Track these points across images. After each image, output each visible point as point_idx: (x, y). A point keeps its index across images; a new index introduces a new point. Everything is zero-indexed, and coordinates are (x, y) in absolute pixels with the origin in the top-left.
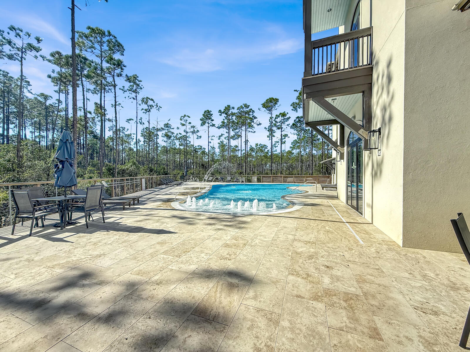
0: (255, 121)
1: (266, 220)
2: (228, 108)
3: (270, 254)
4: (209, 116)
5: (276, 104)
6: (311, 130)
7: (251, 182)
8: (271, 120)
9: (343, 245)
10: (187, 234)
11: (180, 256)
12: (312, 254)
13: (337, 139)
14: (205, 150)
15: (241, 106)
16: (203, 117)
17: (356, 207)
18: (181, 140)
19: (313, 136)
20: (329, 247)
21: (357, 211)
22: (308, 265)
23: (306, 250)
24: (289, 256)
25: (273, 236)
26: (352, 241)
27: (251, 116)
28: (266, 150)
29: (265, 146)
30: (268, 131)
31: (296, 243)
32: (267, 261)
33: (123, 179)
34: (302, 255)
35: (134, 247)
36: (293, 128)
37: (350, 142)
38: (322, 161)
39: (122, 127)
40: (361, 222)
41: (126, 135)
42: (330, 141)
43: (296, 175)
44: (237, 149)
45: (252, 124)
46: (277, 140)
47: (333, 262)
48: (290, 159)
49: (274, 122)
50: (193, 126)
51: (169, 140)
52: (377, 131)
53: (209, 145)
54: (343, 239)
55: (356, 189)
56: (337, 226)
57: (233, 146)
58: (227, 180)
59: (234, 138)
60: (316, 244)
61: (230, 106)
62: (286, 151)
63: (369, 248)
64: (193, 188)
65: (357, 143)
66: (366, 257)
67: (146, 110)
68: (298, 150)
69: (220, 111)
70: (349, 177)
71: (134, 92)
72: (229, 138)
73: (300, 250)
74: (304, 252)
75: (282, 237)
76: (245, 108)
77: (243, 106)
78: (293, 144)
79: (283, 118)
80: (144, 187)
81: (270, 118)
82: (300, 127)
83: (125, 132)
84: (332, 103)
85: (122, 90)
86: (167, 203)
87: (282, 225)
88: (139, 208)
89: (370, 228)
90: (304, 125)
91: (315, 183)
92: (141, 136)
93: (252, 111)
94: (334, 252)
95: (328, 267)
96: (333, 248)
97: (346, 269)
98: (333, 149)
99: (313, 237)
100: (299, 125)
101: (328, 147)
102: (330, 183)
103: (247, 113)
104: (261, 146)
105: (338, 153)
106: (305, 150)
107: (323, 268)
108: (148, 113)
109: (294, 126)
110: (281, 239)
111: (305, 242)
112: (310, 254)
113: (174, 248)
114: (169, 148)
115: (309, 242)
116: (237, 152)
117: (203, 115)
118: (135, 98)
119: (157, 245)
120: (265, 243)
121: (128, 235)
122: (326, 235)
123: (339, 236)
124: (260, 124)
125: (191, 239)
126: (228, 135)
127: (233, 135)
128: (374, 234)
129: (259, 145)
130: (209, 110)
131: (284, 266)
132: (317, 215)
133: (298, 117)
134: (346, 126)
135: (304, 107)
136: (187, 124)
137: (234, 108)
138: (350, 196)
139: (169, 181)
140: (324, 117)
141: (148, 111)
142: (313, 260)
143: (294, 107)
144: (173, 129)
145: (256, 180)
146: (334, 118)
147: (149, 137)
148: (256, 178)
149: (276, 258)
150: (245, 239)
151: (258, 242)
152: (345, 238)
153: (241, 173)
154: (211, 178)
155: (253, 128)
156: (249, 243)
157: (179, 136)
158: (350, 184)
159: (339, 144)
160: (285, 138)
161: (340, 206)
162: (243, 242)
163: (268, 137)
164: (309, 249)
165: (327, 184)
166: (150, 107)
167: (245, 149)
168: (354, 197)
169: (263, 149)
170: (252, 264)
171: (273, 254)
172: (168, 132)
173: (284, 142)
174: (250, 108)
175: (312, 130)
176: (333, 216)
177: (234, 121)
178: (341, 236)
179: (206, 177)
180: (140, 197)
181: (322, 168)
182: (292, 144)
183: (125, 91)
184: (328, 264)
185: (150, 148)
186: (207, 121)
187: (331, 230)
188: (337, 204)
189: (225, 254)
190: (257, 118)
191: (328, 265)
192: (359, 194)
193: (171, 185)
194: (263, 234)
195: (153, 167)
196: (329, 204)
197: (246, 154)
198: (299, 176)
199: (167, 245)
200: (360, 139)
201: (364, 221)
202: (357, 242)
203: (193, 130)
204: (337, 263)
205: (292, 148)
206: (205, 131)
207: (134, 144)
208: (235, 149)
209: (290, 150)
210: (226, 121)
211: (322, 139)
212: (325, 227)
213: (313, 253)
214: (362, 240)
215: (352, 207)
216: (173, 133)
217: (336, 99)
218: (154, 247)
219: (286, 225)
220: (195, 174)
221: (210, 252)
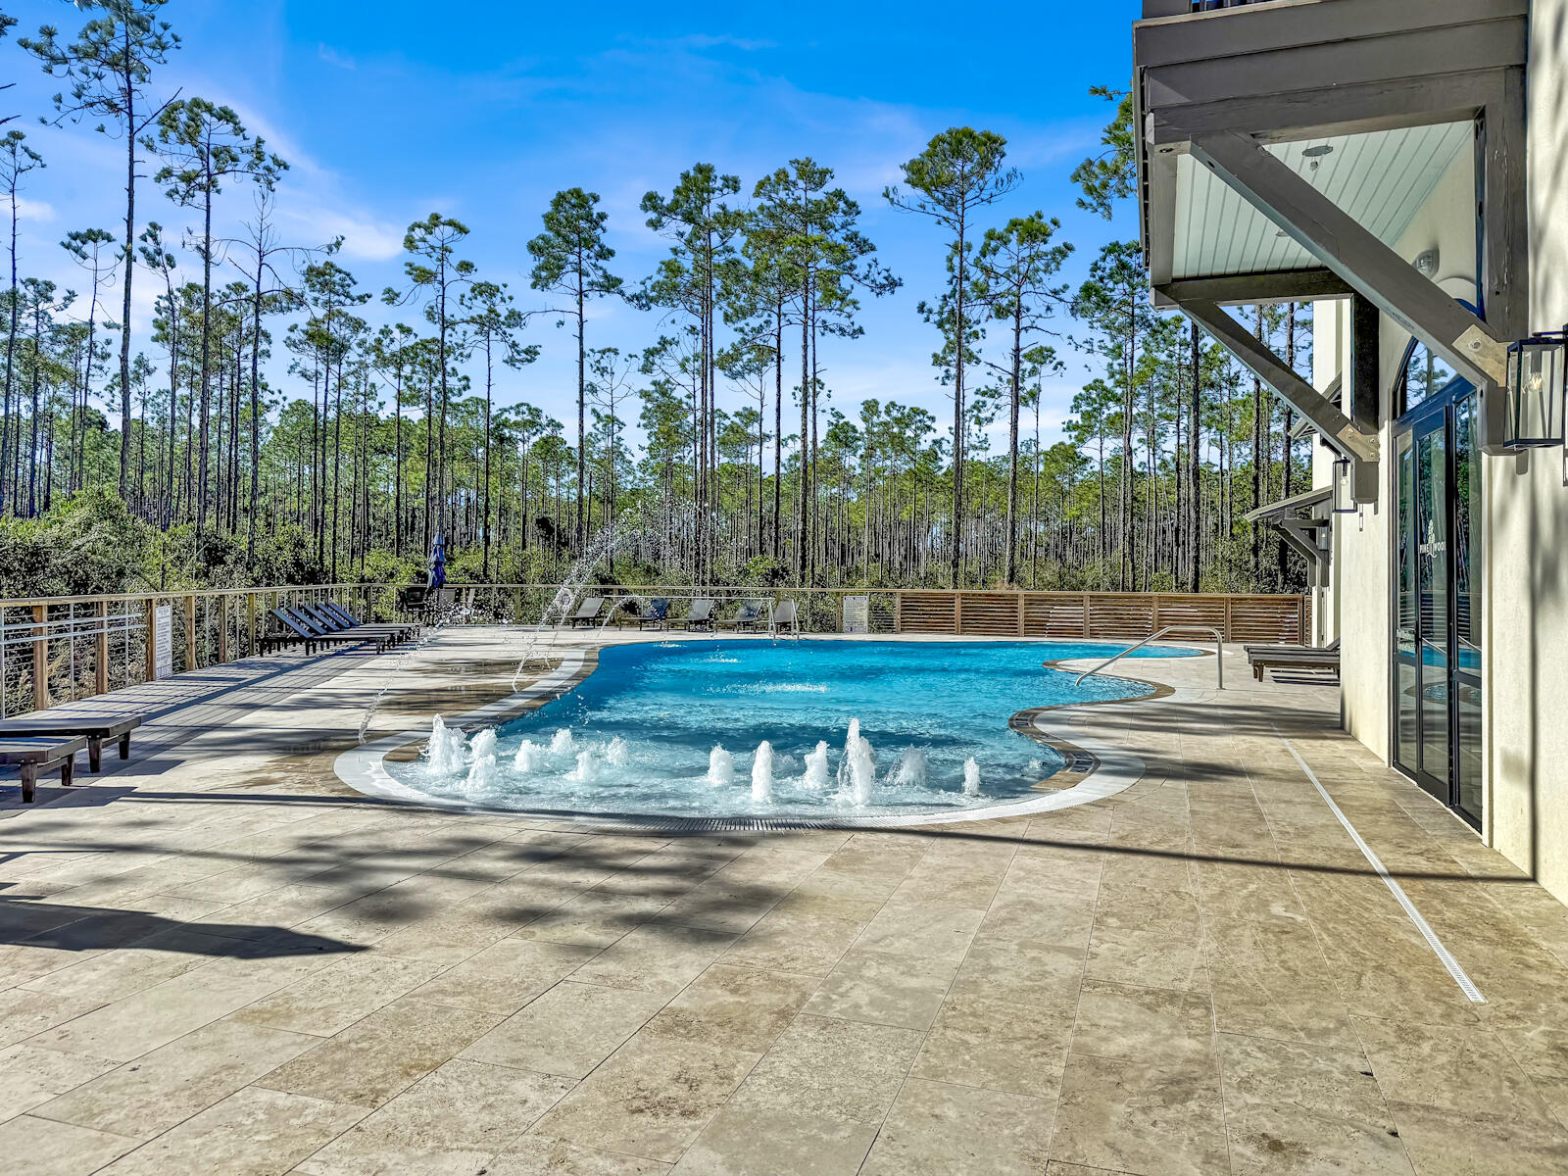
0: (862, 263)
1: (914, 860)
2: (698, 183)
3: (934, 1073)
4: (583, 224)
5: (986, 164)
6: (1187, 323)
7: (834, 629)
8: (956, 261)
9: (1366, 1013)
10: (429, 954)
11: (378, 1093)
12: (1190, 1068)
13: (1339, 378)
14: (563, 434)
15: (782, 176)
16: (551, 234)
17: (1445, 779)
18: (407, 370)
19: (1201, 362)
20: (1283, 1027)
21: (1451, 804)
22: (1161, 1137)
23: (1153, 1043)
24: (1050, 1082)
25: (959, 957)
26: (1417, 989)
27: (838, 238)
28: (926, 442)
29: (917, 418)
30: (940, 325)
31: (1089, 1004)
32: (920, 1115)
33: (29, 610)
34: (1130, 1073)
35: (87, 1042)
36: (1084, 312)
37: (1413, 402)
38: (1257, 505)
39: (33, 282)
40: (1473, 873)
41: (58, 330)
42: (1302, 391)
43: (1102, 593)
44: (753, 430)
45: (846, 281)
46: (992, 383)
47: (1310, 1114)
48: (1064, 495)
49: (976, 275)
50: (487, 285)
51: (335, 367)
52: (1558, 342)
53: (582, 404)
54: (1368, 979)
55: (1445, 678)
56: (1336, 897)
57: (730, 414)
58: (692, 615)
59: (738, 368)
60: (1208, 1009)
61: (710, 169)
62: (1045, 446)
63: (1511, 1025)
64: (482, 667)
65: (1448, 409)
66: (1494, 1081)
67: (187, 178)
68: (1113, 444)
69: (651, 201)
70: (1404, 603)
71: (113, 64)
72: (706, 365)
73: (1119, 1044)
74: (1138, 1057)
75: (1010, 969)
76: (801, 184)
77: (793, 175)
78: (1084, 408)
79: (1025, 253)
80: (163, 662)
81: (955, 247)
82: (1124, 303)
83: (51, 311)
84: (1306, 174)
85: (38, 49)
86: (309, 760)
87: (1011, 891)
88: (128, 792)
89: (1524, 908)
90: (1151, 297)
91: (1210, 637)
92: (155, 339)
93: (842, 205)
94: (1317, 1053)
95: (1276, 1146)
96: (1309, 1033)
97: (1381, 1154)
98: (1316, 438)
99: (1196, 963)
100: (1117, 295)
101: (1288, 427)
102: (1304, 637)
103: (816, 215)
104: (895, 413)
105: (1345, 462)
106: (1152, 443)
107: (1249, 1150)
108: (200, 196)
109: (1092, 298)
110: (1006, 979)
111: (1148, 999)
112: (1177, 1068)
113: (339, 1047)
114: (332, 414)
115: (1172, 997)
116: (756, 448)
117: (548, 219)
118: (123, 106)
119: (235, 1027)
120: (908, 1003)
121: (49, 964)
122: (1272, 955)
123: (1343, 958)
124: (893, 284)
125: (449, 988)
126: (699, 348)
127: (728, 349)
128: (1545, 944)
129: (882, 408)
130: (586, 192)
131: (1016, 1148)
132: (1224, 831)
133: (1113, 249)
134: (1387, 310)
135: (1146, 188)
136: (450, 274)
137: (736, 181)
138: (1414, 717)
139: (329, 622)
140: (1264, 254)
141: (201, 187)
142: (1193, 1105)
143: (1090, 190)
144: (362, 299)
145: (864, 616)
146: (1316, 262)
147: (205, 347)
148: (866, 603)
149: (974, 1096)
150: (787, 984)
151: (864, 1000)
152: (1379, 968)
153: (775, 573)
154: (591, 606)
155: (848, 309)
156: (814, 1006)
157: (400, 341)
158: (1411, 648)
159: (1346, 409)
160: (1034, 372)
161: (1356, 775)
162: (775, 998)
163: (937, 360)
164: (1168, 1038)
165: (1282, 644)
166: (212, 160)
167: (799, 433)
168: (1433, 726)
169: (909, 433)
170: (825, 1137)
171: (956, 1072)
172: (330, 316)
173: (1034, 396)
174: (830, 186)
175: (1195, 329)
176: (1316, 839)
177: (735, 263)
178: (1355, 954)
179: (564, 598)
180: (139, 722)
181: (1255, 550)
182: (1076, 408)
183: (53, 59)
184: (1278, 1128)
185: (213, 412)
186: (573, 258)
187: (1300, 919)
188: (1339, 763)
189: (663, 1078)
190: (873, 248)
191: (1275, 1134)
192: (1464, 707)
193: (340, 647)
194: (899, 946)
195: (225, 533)
196: (1291, 766)
197: (810, 460)
198: (1120, 593)
199: (296, 1025)
200: (1462, 388)
201: (1491, 867)
202: (1445, 989)
203: (484, 313)
204: (1327, 1121)
205: (1076, 427)
206: (560, 317)
207: (110, 388)
208: (742, 432)
209: (1068, 442)
210: (687, 262)
211: (1257, 382)
212: (1265, 904)
213: (1188, 1061)
214: (1476, 976)
215: (1426, 780)
216: (358, 325)
217: (1327, 149)
218: (210, 1038)
219: (1037, 893)
220: (493, 576)
221: (571, 1067)
